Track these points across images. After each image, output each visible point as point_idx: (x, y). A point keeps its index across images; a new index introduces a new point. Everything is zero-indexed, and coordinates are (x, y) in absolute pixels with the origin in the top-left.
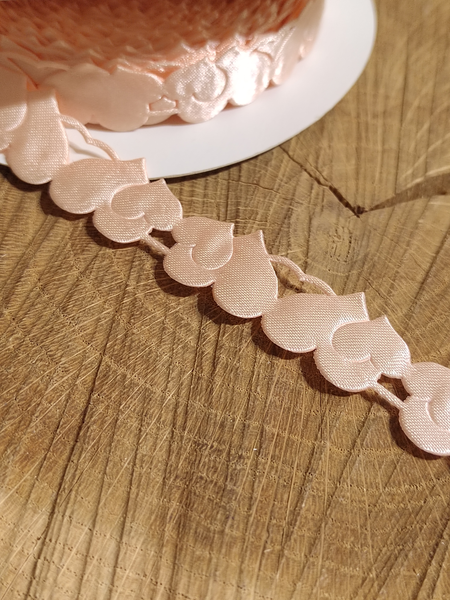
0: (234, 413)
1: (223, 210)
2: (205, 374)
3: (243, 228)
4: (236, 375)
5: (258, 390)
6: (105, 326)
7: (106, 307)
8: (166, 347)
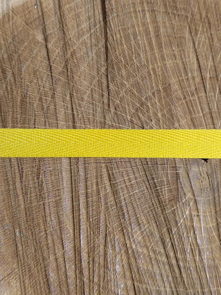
0: (197, 288)
1: (147, 183)
2: (178, 275)
3: (162, 192)
4: (190, 270)
5: (202, 274)
6: (127, 267)
7: (123, 258)
8: (155, 267)
